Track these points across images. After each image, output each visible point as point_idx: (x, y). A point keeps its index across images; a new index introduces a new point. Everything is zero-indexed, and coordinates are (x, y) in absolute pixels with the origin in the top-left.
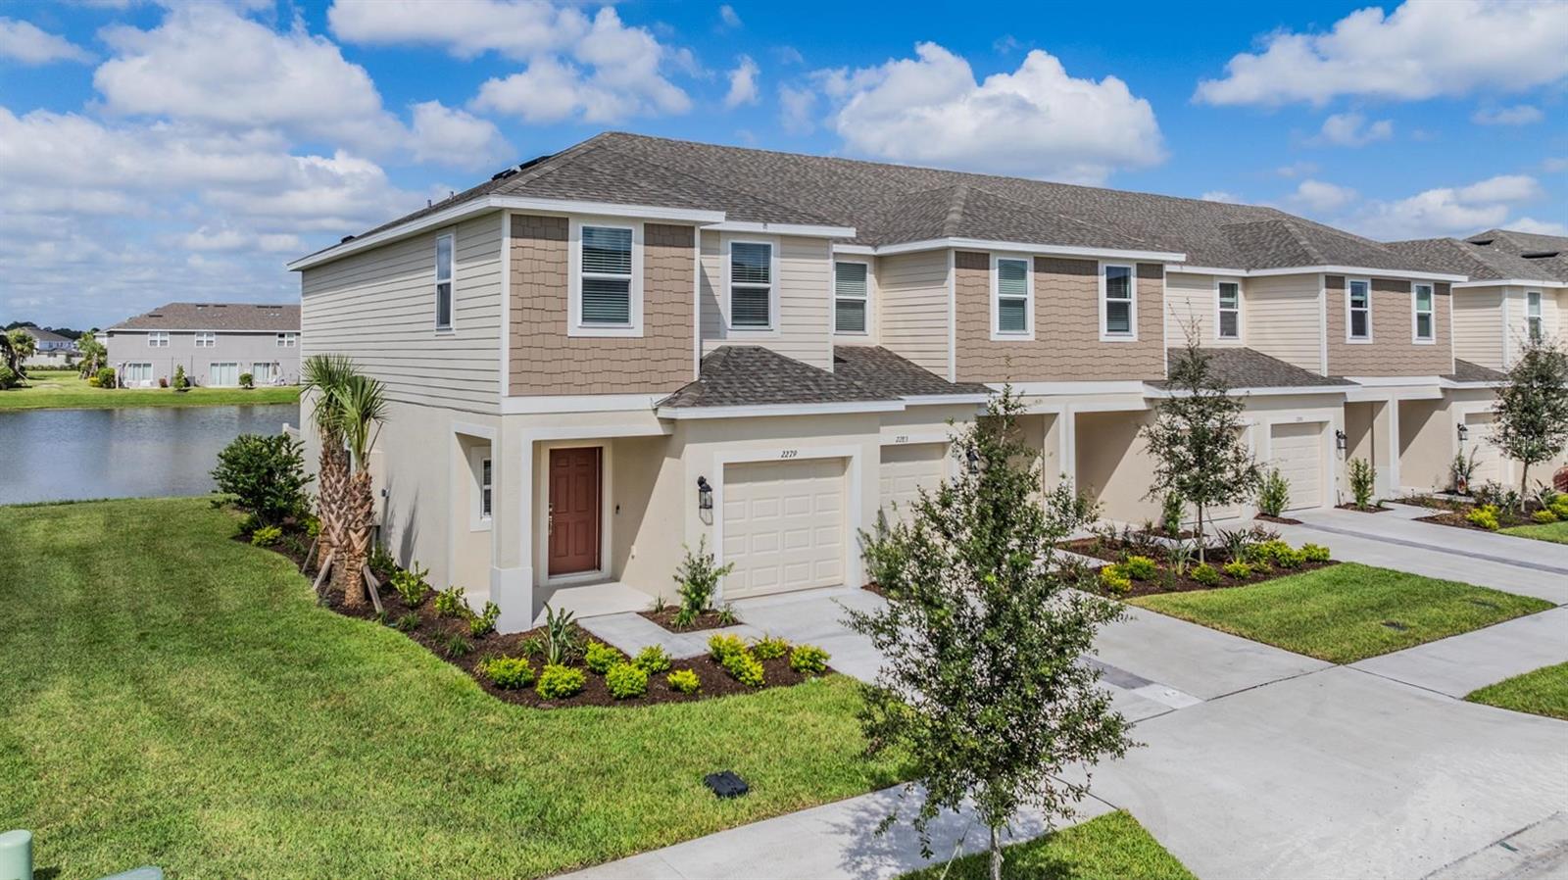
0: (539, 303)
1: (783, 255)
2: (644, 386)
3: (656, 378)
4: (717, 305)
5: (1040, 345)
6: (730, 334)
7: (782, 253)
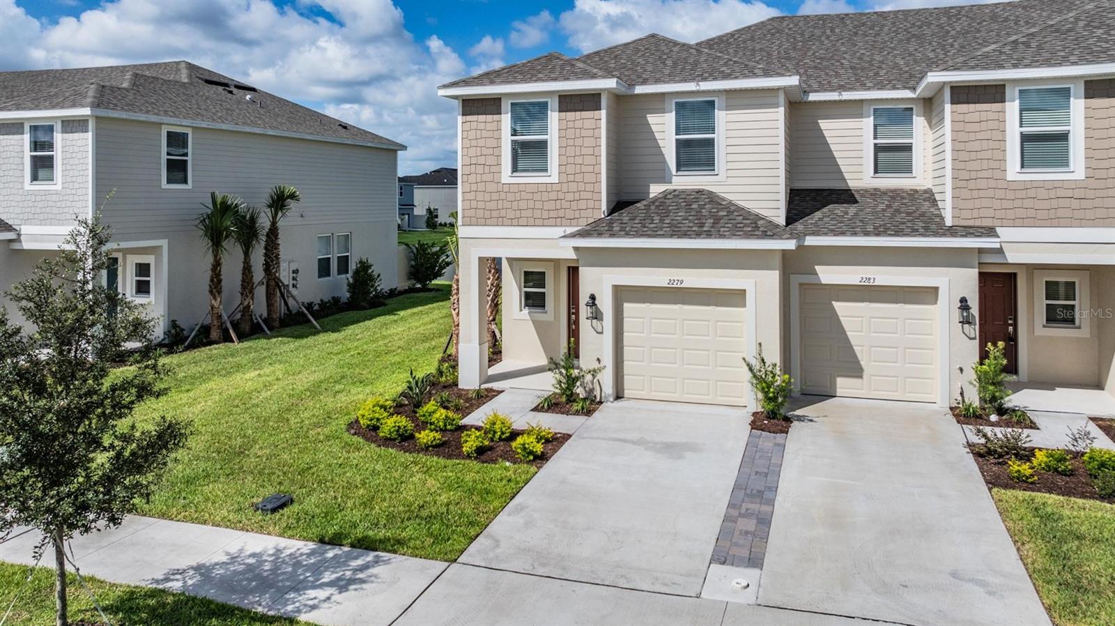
0: (482, 160)
1: (728, 108)
2: (558, 221)
3: (570, 214)
4: (663, 155)
5: (1092, 183)
6: (674, 179)
7: (726, 106)
